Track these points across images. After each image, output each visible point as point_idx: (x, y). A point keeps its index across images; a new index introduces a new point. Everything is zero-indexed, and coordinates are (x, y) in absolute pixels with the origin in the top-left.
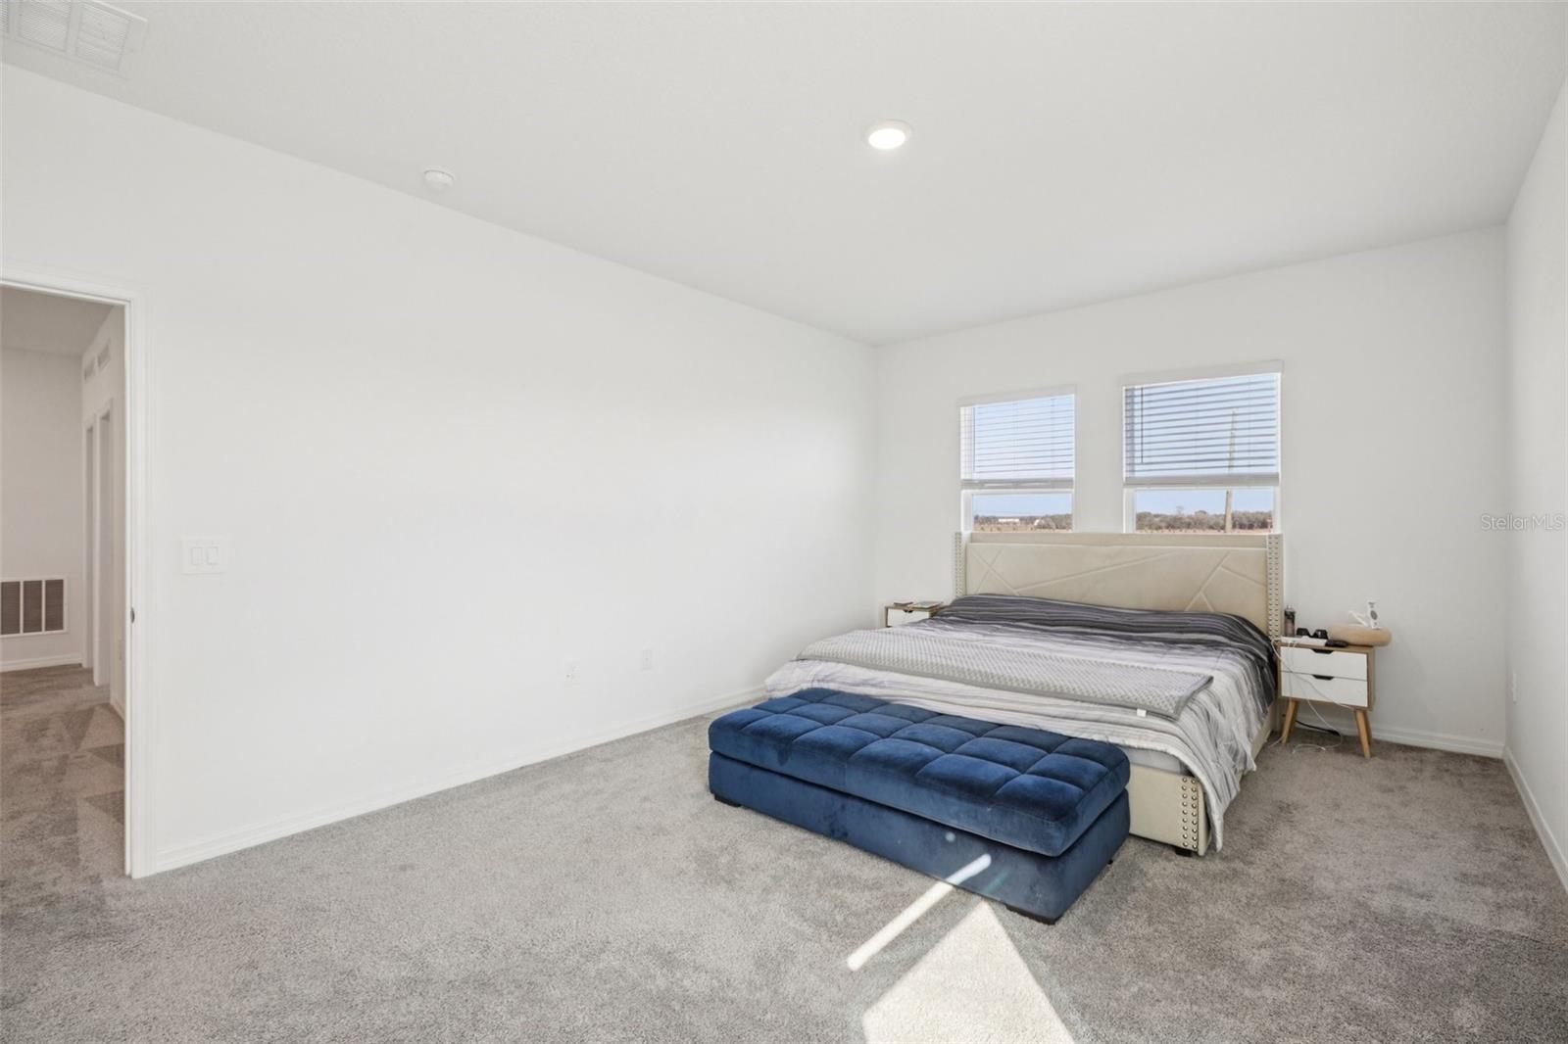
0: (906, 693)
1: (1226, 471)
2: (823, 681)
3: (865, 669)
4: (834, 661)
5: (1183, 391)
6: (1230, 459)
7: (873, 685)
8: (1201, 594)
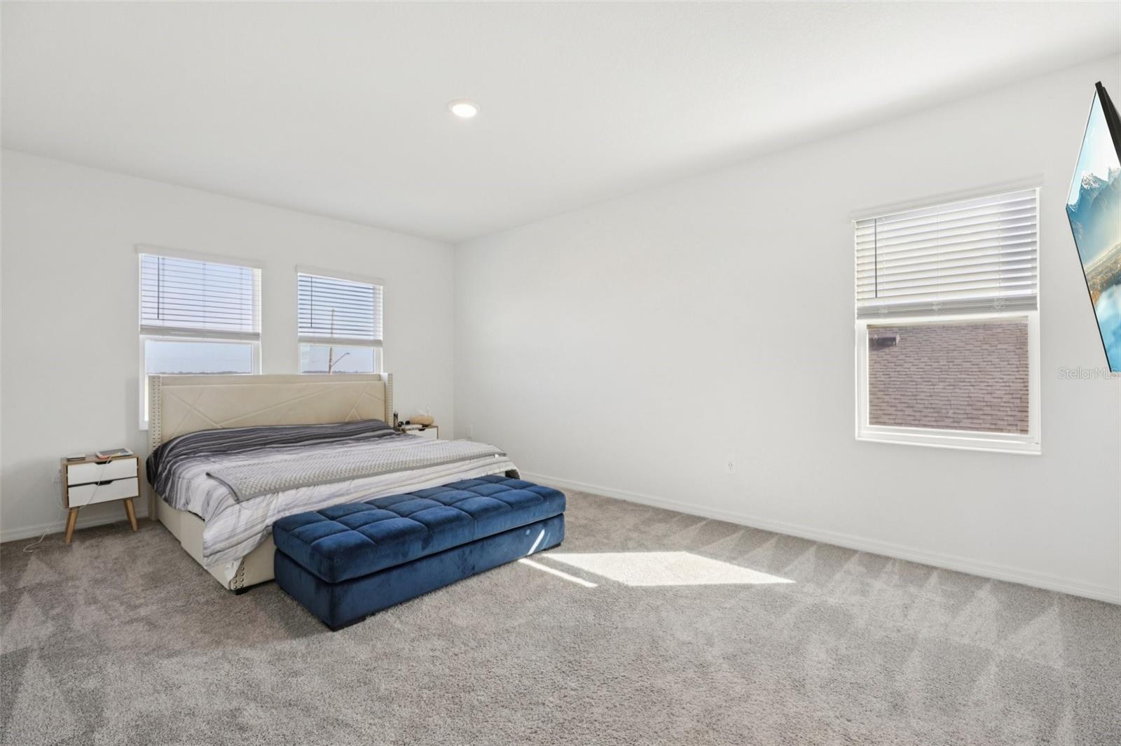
0: (372, 490)
1: (329, 336)
2: (284, 510)
3: (328, 485)
4: (292, 488)
5: (336, 285)
6: (332, 329)
7: (338, 496)
8: (354, 410)
